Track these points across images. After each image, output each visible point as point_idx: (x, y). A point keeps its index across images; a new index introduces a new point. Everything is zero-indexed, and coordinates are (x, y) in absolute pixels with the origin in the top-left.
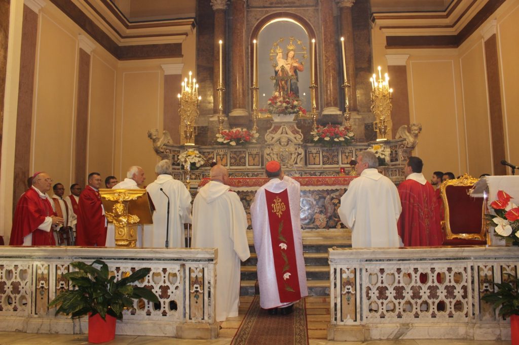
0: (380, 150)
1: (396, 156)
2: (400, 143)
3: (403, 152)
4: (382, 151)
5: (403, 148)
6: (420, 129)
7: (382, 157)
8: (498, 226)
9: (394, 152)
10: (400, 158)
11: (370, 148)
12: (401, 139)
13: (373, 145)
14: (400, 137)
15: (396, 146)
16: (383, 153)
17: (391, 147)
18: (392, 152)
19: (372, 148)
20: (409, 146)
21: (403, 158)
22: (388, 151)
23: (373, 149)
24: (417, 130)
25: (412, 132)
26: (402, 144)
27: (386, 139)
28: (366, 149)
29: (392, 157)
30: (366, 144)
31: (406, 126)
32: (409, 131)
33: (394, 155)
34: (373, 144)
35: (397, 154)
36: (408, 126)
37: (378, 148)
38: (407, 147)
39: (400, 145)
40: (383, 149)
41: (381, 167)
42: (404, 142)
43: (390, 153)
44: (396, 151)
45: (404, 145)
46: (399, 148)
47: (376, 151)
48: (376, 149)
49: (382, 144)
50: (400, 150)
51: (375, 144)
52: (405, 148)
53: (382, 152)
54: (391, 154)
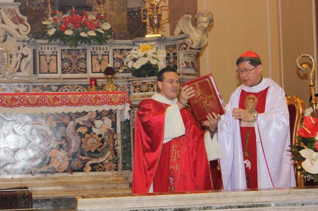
0: (150, 53)
1: (174, 62)
2: (181, 42)
3: (185, 55)
4: (154, 53)
5: (185, 49)
6: (211, 21)
7: (154, 62)
8: (306, 160)
9: (171, 55)
10: (181, 64)
11: (135, 48)
12: (182, 36)
13: (141, 44)
14: (182, 33)
15: (174, 47)
16: (155, 56)
17: (167, 48)
18: (168, 55)
19: (139, 48)
20: (193, 47)
21: (185, 65)
22: (162, 54)
23: (140, 50)
24: (206, 22)
25: (199, 26)
26: (184, 43)
27: (159, 35)
28: (129, 50)
29: (169, 63)
30: (130, 41)
31: (190, 16)
32: (195, 23)
33: (172, 60)
34: (140, 42)
35: (176, 58)
36: (193, 17)
37: (148, 49)
38: (191, 48)
39: (181, 44)
40: (154, 50)
41: (152, 77)
42: (187, 40)
43: (165, 56)
44: (174, 54)
45: (187, 45)
46: (179, 50)
47: (143, 54)
48: (143, 50)
49: (153, 43)
50: (180, 52)
51: (143, 42)
52: (188, 49)
53: (153, 55)
54: (167, 59)
